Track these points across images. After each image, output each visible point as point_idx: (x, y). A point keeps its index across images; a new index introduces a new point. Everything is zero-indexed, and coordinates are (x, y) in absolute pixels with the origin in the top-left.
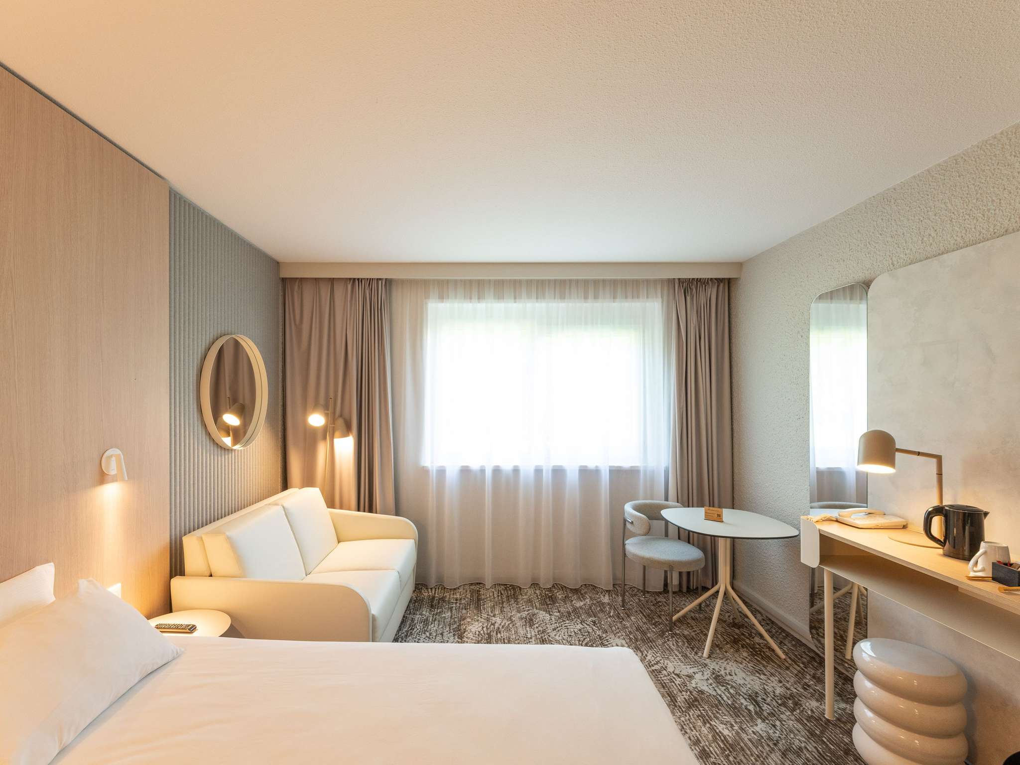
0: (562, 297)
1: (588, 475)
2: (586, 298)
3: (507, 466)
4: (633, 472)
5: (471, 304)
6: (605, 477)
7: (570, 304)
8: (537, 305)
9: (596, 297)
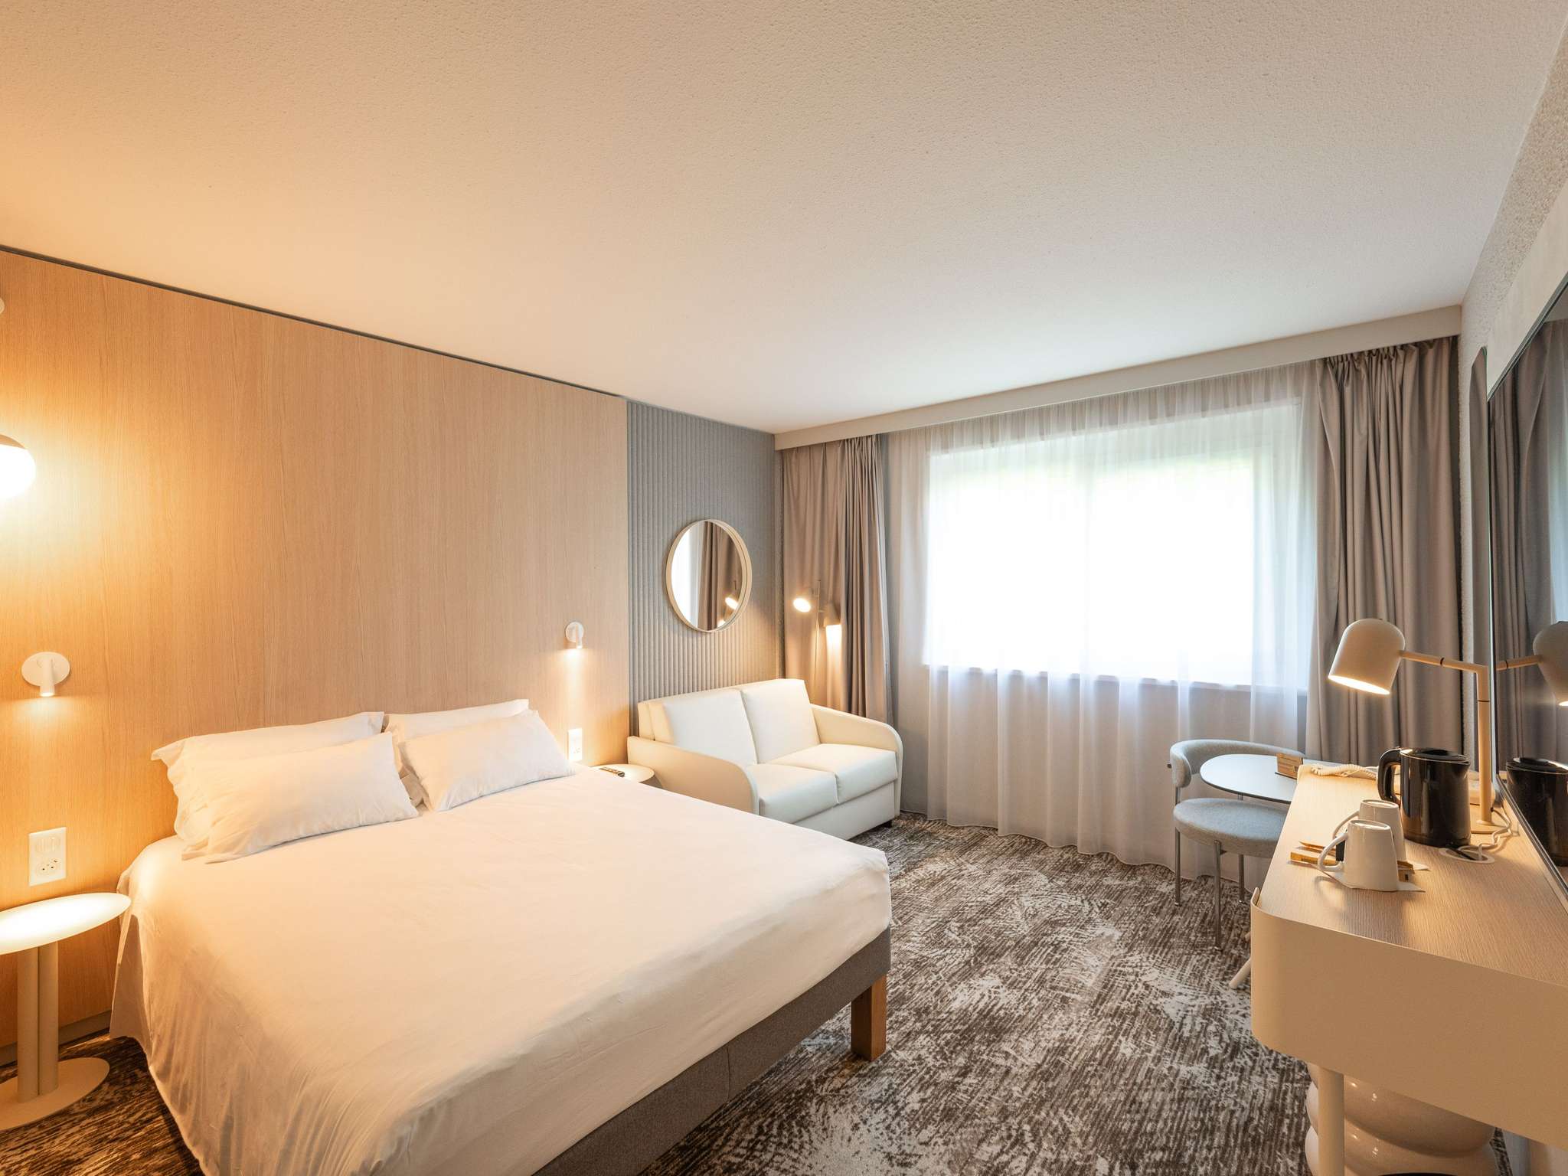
0: (1113, 422)
1: (1157, 694)
2: (1153, 416)
3: (1031, 672)
4: (1240, 696)
5: (982, 450)
6: (1183, 699)
7: (1125, 432)
8: (1074, 439)
9: (1170, 414)
